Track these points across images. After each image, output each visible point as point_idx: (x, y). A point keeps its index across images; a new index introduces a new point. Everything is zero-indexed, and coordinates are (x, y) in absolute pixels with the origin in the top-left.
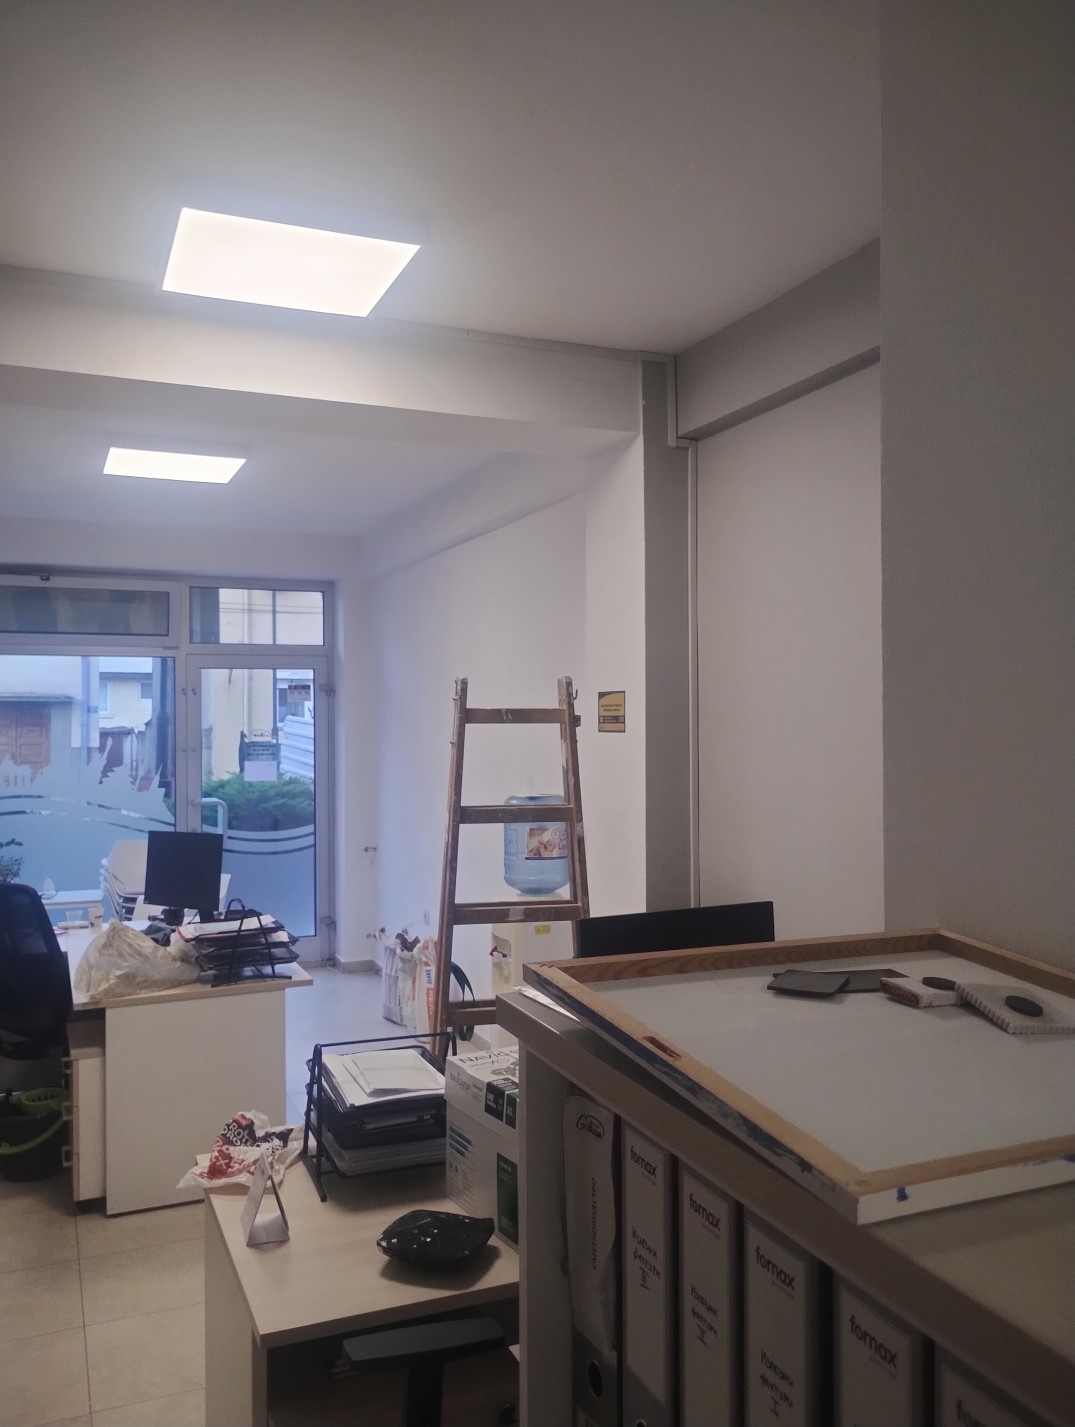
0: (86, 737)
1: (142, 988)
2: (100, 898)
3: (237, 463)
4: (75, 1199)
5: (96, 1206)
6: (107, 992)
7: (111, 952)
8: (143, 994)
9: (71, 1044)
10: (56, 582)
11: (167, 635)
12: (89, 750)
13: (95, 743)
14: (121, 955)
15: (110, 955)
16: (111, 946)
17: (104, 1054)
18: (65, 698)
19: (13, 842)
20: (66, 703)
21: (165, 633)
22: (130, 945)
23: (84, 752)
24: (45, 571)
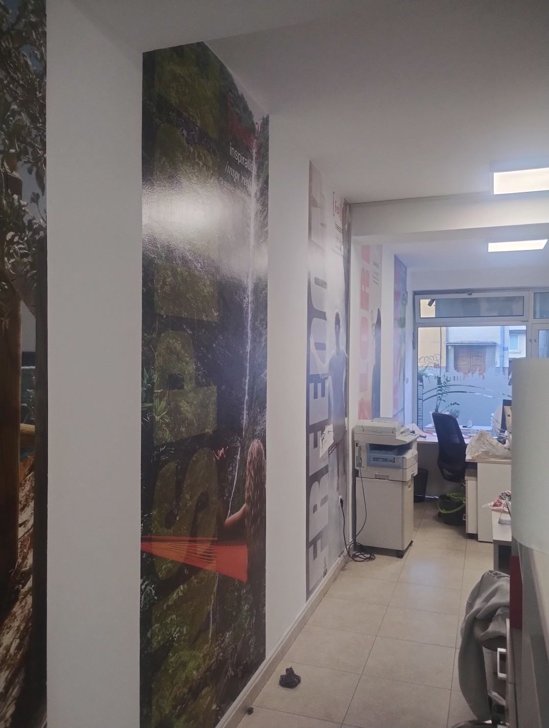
0: (502, 362)
1: (492, 457)
2: (490, 430)
3: (544, 242)
4: (467, 532)
5: (474, 537)
6: (477, 456)
7: (480, 442)
8: (492, 460)
9: (466, 474)
10: (474, 295)
11: (523, 316)
12: (504, 368)
13: (507, 365)
14: (484, 444)
15: (480, 443)
16: (480, 440)
17: (477, 480)
18: (492, 343)
19: (456, 403)
20: (493, 346)
21: (522, 314)
22: (487, 441)
23: (501, 369)
24: (470, 291)
